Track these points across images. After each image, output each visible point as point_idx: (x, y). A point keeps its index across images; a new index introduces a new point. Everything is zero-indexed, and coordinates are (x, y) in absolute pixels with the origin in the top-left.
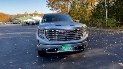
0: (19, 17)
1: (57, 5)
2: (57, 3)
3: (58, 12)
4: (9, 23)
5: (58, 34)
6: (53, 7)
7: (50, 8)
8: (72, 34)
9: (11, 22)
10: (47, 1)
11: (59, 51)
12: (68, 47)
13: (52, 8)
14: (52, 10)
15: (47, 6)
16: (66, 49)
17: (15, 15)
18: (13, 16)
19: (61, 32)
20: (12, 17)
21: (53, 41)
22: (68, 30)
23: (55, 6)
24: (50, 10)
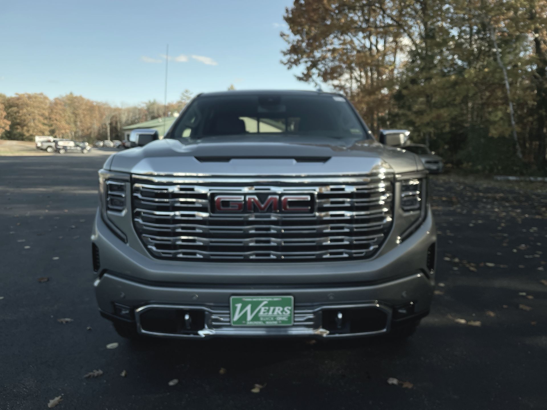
0: (153, 118)
1: (334, 51)
2: (336, 41)
3: (342, 87)
4: (105, 148)
5: (205, 215)
6: (314, 65)
7: (301, 69)
8: (306, 217)
9: (118, 143)
10: (282, 35)
11: (211, 327)
12: (269, 304)
13: (309, 69)
14: (306, 80)
15: (285, 59)
16: (256, 318)
17: (135, 108)
18: (129, 111)
19: (226, 203)
20: (124, 118)
21: (175, 258)
22: (273, 189)
23: (324, 58)
24: (300, 79)
